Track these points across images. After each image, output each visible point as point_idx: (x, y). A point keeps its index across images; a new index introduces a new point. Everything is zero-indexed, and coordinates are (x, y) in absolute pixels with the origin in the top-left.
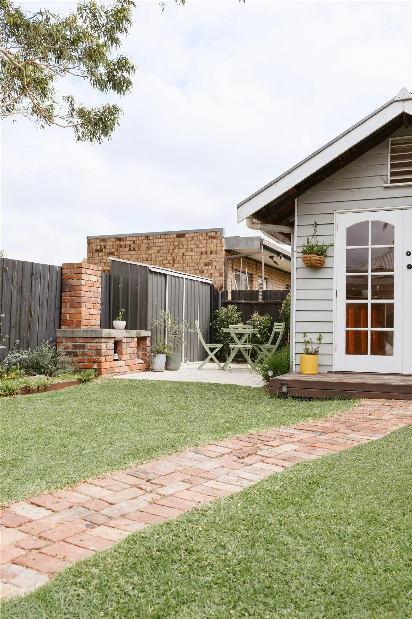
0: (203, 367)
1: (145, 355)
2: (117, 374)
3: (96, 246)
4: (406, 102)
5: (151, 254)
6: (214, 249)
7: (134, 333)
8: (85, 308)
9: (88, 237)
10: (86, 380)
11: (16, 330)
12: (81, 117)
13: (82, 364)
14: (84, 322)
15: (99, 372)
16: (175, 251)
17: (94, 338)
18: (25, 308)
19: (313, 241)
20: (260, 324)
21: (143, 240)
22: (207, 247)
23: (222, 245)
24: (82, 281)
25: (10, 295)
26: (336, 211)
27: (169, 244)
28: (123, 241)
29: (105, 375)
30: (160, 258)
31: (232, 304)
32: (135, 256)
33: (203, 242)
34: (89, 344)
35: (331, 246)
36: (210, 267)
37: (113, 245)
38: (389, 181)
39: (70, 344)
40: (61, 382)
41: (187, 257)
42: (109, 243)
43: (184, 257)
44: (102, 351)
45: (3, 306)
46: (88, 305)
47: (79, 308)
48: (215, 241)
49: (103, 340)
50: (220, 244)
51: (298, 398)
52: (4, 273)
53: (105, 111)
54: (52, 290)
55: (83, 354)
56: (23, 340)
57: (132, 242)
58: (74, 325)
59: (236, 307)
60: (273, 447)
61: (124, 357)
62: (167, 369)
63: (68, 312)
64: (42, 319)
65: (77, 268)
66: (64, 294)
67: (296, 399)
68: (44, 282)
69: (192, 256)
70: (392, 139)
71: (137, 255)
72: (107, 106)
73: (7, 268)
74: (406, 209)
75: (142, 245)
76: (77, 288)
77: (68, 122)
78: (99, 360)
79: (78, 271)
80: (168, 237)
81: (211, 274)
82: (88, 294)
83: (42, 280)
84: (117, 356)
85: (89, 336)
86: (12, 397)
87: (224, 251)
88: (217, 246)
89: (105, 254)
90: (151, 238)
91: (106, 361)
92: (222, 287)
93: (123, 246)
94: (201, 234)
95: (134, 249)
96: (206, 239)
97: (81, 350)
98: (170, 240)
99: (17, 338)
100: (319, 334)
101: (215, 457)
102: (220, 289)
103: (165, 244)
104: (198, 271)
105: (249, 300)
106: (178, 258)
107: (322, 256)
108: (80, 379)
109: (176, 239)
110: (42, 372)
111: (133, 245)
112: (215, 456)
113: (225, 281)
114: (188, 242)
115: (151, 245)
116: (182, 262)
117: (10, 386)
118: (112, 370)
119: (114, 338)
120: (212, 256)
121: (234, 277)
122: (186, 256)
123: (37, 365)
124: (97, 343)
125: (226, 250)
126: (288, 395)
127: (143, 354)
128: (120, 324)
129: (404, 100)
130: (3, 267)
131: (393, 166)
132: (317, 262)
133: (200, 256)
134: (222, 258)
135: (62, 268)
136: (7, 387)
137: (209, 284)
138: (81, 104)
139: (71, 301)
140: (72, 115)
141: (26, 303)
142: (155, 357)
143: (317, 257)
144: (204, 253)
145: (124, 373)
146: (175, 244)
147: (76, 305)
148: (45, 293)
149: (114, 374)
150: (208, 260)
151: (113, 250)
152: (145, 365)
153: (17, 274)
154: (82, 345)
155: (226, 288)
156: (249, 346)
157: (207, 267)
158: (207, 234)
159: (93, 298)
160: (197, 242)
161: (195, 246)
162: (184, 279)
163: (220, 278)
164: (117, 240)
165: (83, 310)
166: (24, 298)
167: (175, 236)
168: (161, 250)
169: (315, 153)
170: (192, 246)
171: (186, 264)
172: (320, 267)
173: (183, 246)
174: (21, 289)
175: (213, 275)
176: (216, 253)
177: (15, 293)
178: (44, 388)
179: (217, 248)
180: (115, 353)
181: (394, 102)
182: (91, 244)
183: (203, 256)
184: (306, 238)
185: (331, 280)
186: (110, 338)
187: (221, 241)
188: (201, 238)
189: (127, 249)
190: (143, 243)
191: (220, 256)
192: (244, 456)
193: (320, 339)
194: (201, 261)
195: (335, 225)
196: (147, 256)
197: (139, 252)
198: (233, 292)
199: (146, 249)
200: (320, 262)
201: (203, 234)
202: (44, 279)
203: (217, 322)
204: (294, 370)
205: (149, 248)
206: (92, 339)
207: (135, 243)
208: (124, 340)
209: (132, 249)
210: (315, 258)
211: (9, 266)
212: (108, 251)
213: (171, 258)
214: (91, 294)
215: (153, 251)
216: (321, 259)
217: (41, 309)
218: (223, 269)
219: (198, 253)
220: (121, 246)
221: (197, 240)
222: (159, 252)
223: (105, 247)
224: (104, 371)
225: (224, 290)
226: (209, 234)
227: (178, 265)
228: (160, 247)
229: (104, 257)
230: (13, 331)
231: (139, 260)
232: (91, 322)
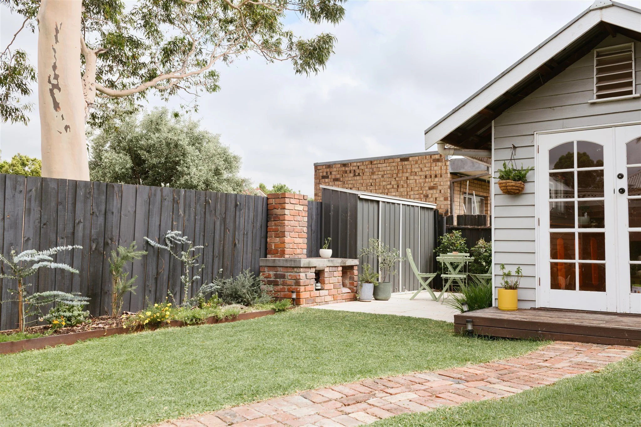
0: (415, 298)
1: (352, 284)
2: (318, 303)
3: (323, 172)
4: (604, 10)
5: (376, 179)
6: (438, 172)
7: (338, 261)
8: (289, 237)
9: (315, 164)
10: (280, 311)
11: (219, 259)
12: (300, 50)
13: (282, 293)
14: (287, 251)
15: (296, 302)
16: (399, 176)
17: (293, 268)
18: (229, 238)
19: (509, 166)
20: (486, 251)
21: (367, 165)
22: (431, 170)
23: (446, 168)
24: (286, 210)
25: (213, 226)
26: (537, 132)
27: (393, 168)
28: (348, 167)
29: (304, 305)
30: (384, 183)
31: (456, 229)
32: (360, 182)
33: (427, 165)
34: (289, 274)
35: (531, 170)
36: (435, 191)
37: (338, 171)
38: (595, 96)
39: (272, 273)
40: (254, 311)
41: (411, 182)
42: (335, 169)
43: (408, 181)
44: (301, 281)
45: (205, 238)
46: (293, 234)
47: (283, 237)
48: (439, 164)
49: (302, 270)
50: (445, 167)
51: (485, 338)
52: (207, 206)
53: (319, 41)
54: (257, 220)
55: (284, 283)
56: (227, 269)
57: (357, 168)
58: (279, 254)
59: (461, 233)
60: (391, 394)
61: (326, 287)
62: (376, 299)
63: (273, 241)
64: (247, 248)
65: (282, 198)
66: (269, 223)
67: (482, 338)
68: (249, 213)
69: (416, 180)
70: (598, 50)
71: (362, 181)
72: (322, 36)
73: (210, 200)
74: (616, 126)
75: (366, 170)
76: (281, 218)
77: (287, 55)
78: (298, 289)
79: (282, 201)
80: (392, 161)
81: (436, 198)
82: (293, 223)
83: (246, 210)
84: (319, 286)
85: (288, 265)
86: (196, 327)
87: (449, 175)
88: (441, 169)
89: (331, 180)
90: (375, 163)
91: (305, 291)
92: (447, 211)
93: (348, 172)
94: (424, 157)
95: (359, 175)
96: (430, 162)
97: (282, 280)
98: (394, 164)
99: (221, 267)
100: (517, 267)
101: (320, 403)
102: (445, 214)
103: (389, 168)
104: (422, 196)
105: (476, 225)
106: (402, 183)
107: (520, 182)
108: (274, 309)
109: (400, 163)
110: (240, 301)
111: (358, 170)
112: (321, 401)
113: (451, 205)
114: (411, 166)
115: (375, 170)
116: (406, 186)
117: (197, 316)
118: (313, 300)
119: (315, 267)
120: (437, 179)
121: (462, 201)
122: (410, 180)
123: (235, 294)
124: (296, 272)
125: (451, 173)
126: (474, 334)
127: (350, 283)
128: (327, 252)
129: (601, 8)
130: (206, 200)
131: (599, 80)
132: (514, 188)
133: (424, 180)
134: (447, 181)
135: (267, 199)
136: (194, 317)
137: (432, 209)
138: (300, 37)
139: (276, 230)
140: (291, 49)
141: (229, 234)
142: (362, 287)
143: (513, 183)
144: (428, 176)
145: (327, 302)
146: (399, 168)
147: (280, 235)
148: (250, 223)
149: (315, 304)
150: (432, 184)
151: (338, 176)
152: (352, 294)
153: (221, 206)
154: (282, 274)
155: (451, 212)
156: (463, 276)
157: (431, 191)
158: (431, 157)
159: (298, 227)
160: (421, 166)
161: (419, 170)
162: (401, 205)
163: (446, 202)
164: (342, 166)
165: (287, 239)
166: (227, 228)
167: (399, 160)
168: (385, 174)
169: (504, 72)
170: (416, 170)
171: (410, 188)
172: (518, 193)
173: (407, 170)
174: (224, 220)
175: (438, 199)
176: (441, 176)
177: (218, 223)
178: (234, 318)
179: (441, 171)
180: (317, 283)
181: (590, 11)
182: (317, 171)
183: (427, 180)
184: (503, 162)
185: (532, 207)
186: (310, 268)
187: (445, 164)
188: (425, 161)
189: (352, 175)
190: (367, 168)
191: (445, 180)
192: (350, 402)
193: (518, 272)
194: (425, 185)
195: (536, 147)
196: (371, 181)
197: (364, 177)
198: (459, 217)
199: (371, 174)
200: (517, 188)
201: (427, 157)
202: (249, 209)
203: (440, 248)
204: (493, 305)
205: (373, 173)
206: (291, 268)
207: (360, 168)
208: (327, 270)
209: (357, 174)
210: (511, 184)
211: (212, 198)
212: (333, 177)
213: (395, 182)
214: (296, 224)
215: (376, 176)
216: (518, 185)
217: (245, 239)
218: (448, 193)
219: (422, 177)
220: (346, 172)
221: (421, 163)
222: (383, 176)
223: (331, 173)
224: (303, 301)
225: (449, 214)
226: (433, 157)
227: (402, 190)
228: (384, 171)
229: (330, 183)
230: (216, 260)
231: (364, 185)
232: (296, 251)
